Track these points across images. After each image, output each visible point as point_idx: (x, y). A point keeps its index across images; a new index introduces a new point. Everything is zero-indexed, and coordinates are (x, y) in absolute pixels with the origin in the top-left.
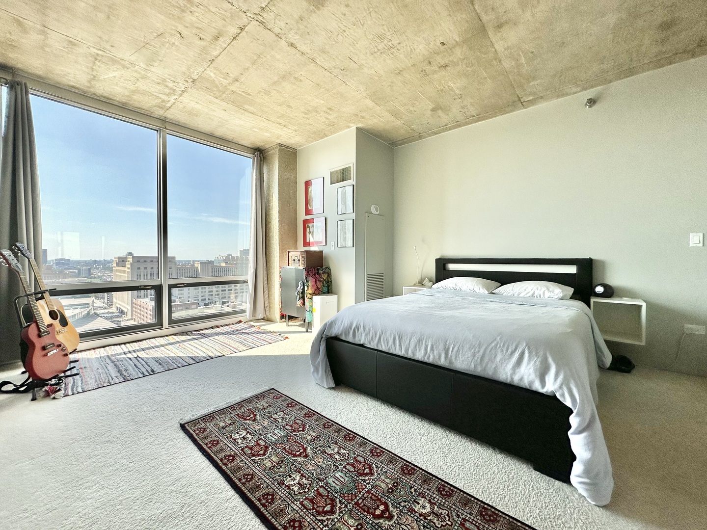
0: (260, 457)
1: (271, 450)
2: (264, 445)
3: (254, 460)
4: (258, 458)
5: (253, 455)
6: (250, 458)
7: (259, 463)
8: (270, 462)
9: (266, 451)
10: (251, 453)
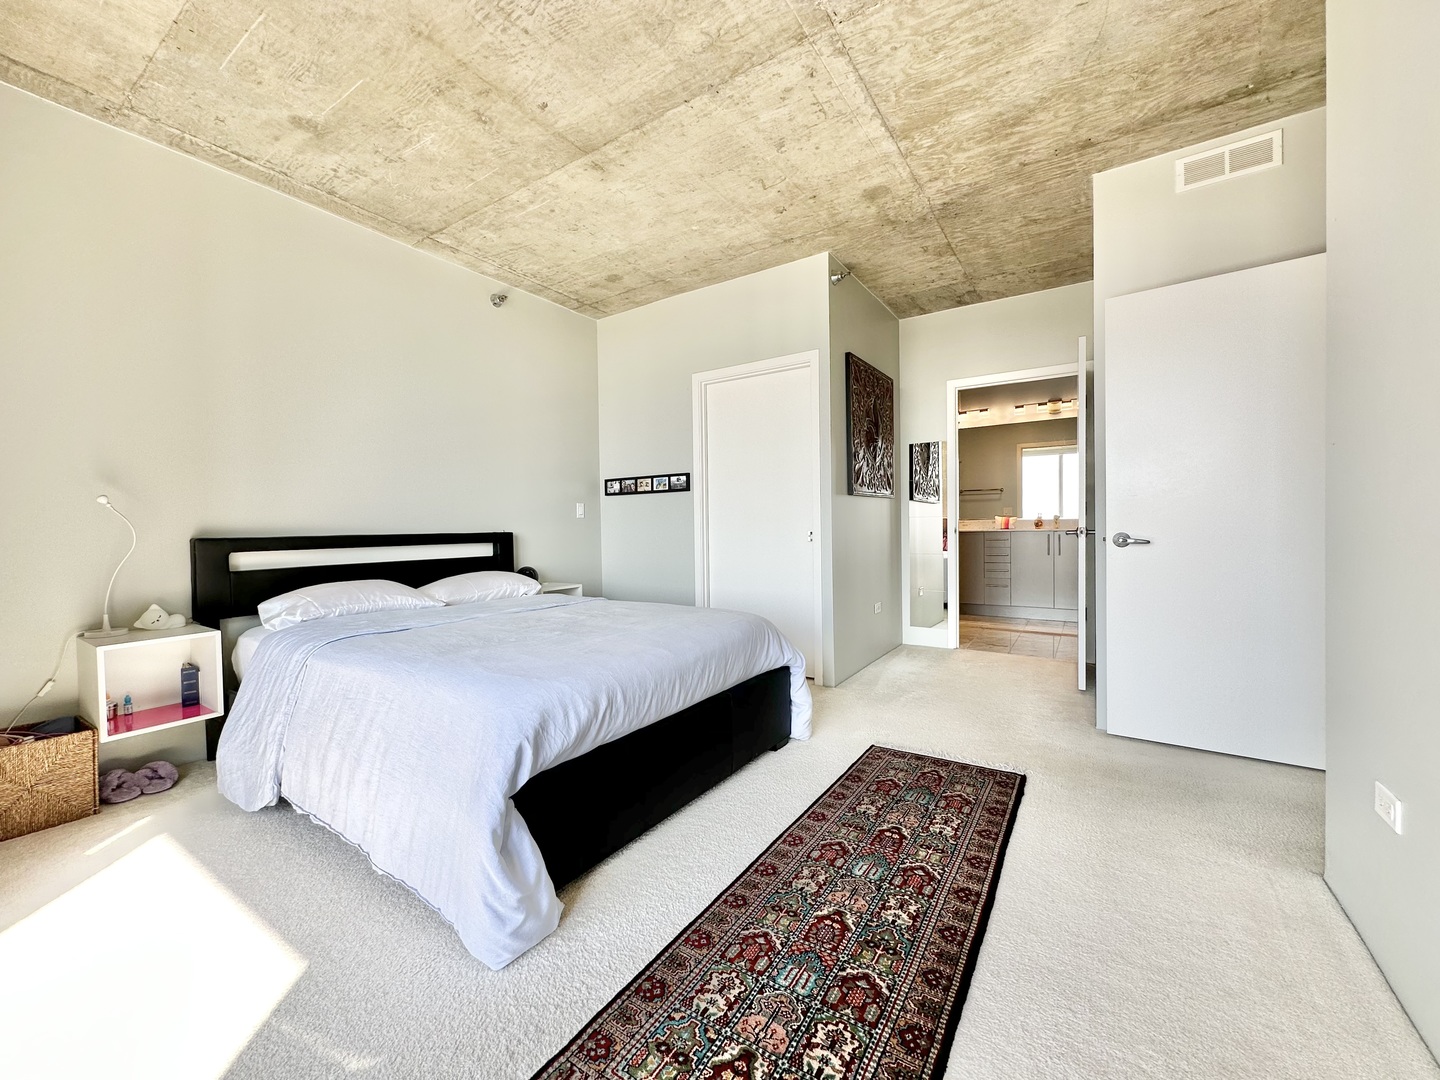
0: (878, 981)
1: (849, 970)
2: (840, 987)
3: (888, 987)
4: (881, 983)
5: (879, 994)
6: (888, 998)
7: (891, 977)
8: (881, 961)
9: (856, 978)
10: (874, 1002)
